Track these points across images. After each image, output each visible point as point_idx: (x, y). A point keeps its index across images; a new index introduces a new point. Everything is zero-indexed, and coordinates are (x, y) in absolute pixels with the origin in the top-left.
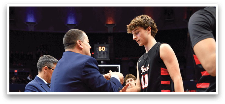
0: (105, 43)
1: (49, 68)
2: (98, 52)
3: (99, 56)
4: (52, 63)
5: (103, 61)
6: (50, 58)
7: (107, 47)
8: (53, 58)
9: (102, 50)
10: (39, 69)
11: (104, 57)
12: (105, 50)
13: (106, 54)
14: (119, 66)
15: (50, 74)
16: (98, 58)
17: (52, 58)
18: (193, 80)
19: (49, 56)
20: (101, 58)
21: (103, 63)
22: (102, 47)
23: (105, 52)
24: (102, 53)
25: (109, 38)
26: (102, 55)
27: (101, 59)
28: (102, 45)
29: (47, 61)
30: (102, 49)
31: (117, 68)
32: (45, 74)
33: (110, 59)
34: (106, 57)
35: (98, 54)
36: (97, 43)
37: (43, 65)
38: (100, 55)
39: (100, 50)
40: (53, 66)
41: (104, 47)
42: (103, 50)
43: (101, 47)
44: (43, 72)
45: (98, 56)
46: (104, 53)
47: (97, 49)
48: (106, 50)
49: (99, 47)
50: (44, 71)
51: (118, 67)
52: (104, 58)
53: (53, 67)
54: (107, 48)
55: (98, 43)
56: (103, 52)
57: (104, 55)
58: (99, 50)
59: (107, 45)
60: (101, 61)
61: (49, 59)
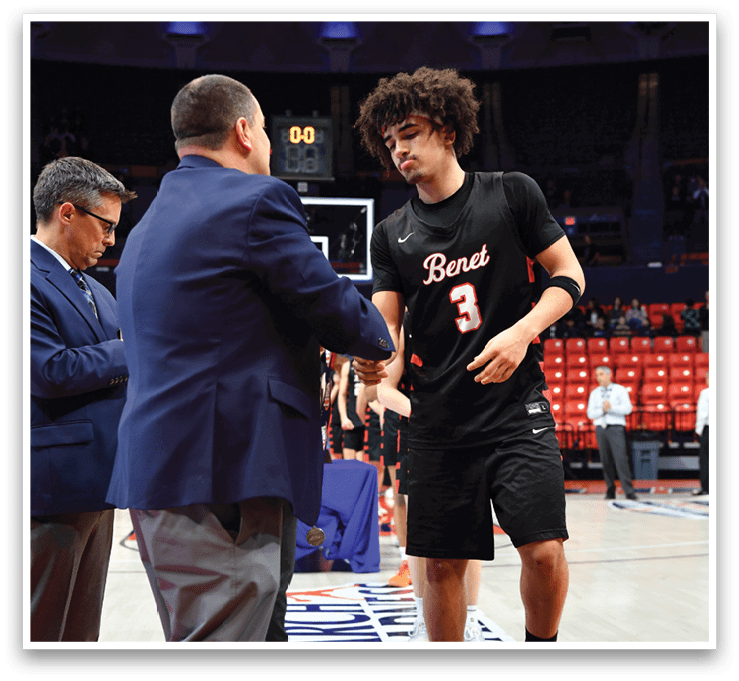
0: (315, 113)
1: (83, 210)
2: (287, 148)
3: (293, 164)
4: (95, 193)
5: (305, 185)
6: (89, 171)
7: (325, 129)
8: (98, 170)
9: (302, 140)
10: (41, 212)
11: (310, 168)
12: (316, 138)
13: (317, 156)
14: (369, 204)
15: (83, 235)
16: (288, 169)
17: (97, 172)
18: (658, 265)
19: (85, 161)
20: (297, 171)
21: (306, 190)
22: (302, 129)
23: (316, 149)
24: (301, 152)
25: (335, 93)
26: (302, 159)
27: (300, 174)
28: (303, 120)
29: (77, 182)
30: (302, 135)
31: (363, 211)
32: (62, 231)
33: (334, 176)
34: (316, 167)
35: (287, 156)
36: (283, 113)
37: (59, 196)
38: (293, 159)
39: (297, 141)
40: (99, 203)
41: (311, 130)
42: (306, 141)
43: (298, 130)
44: (54, 227)
45: (287, 162)
46: (310, 153)
47: (284, 134)
48: (320, 142)
49: (293, 130)
50: (61, 223)
51: (365, 206)
52: (308, 171)
53: (97, 208)
54: (322, 132)
55: (288, 113)
56: (306, 147)
57: (309, 159)
58: (293, 140)
59: (325, 122)
60: (300, 184)
61: (83, 175)
